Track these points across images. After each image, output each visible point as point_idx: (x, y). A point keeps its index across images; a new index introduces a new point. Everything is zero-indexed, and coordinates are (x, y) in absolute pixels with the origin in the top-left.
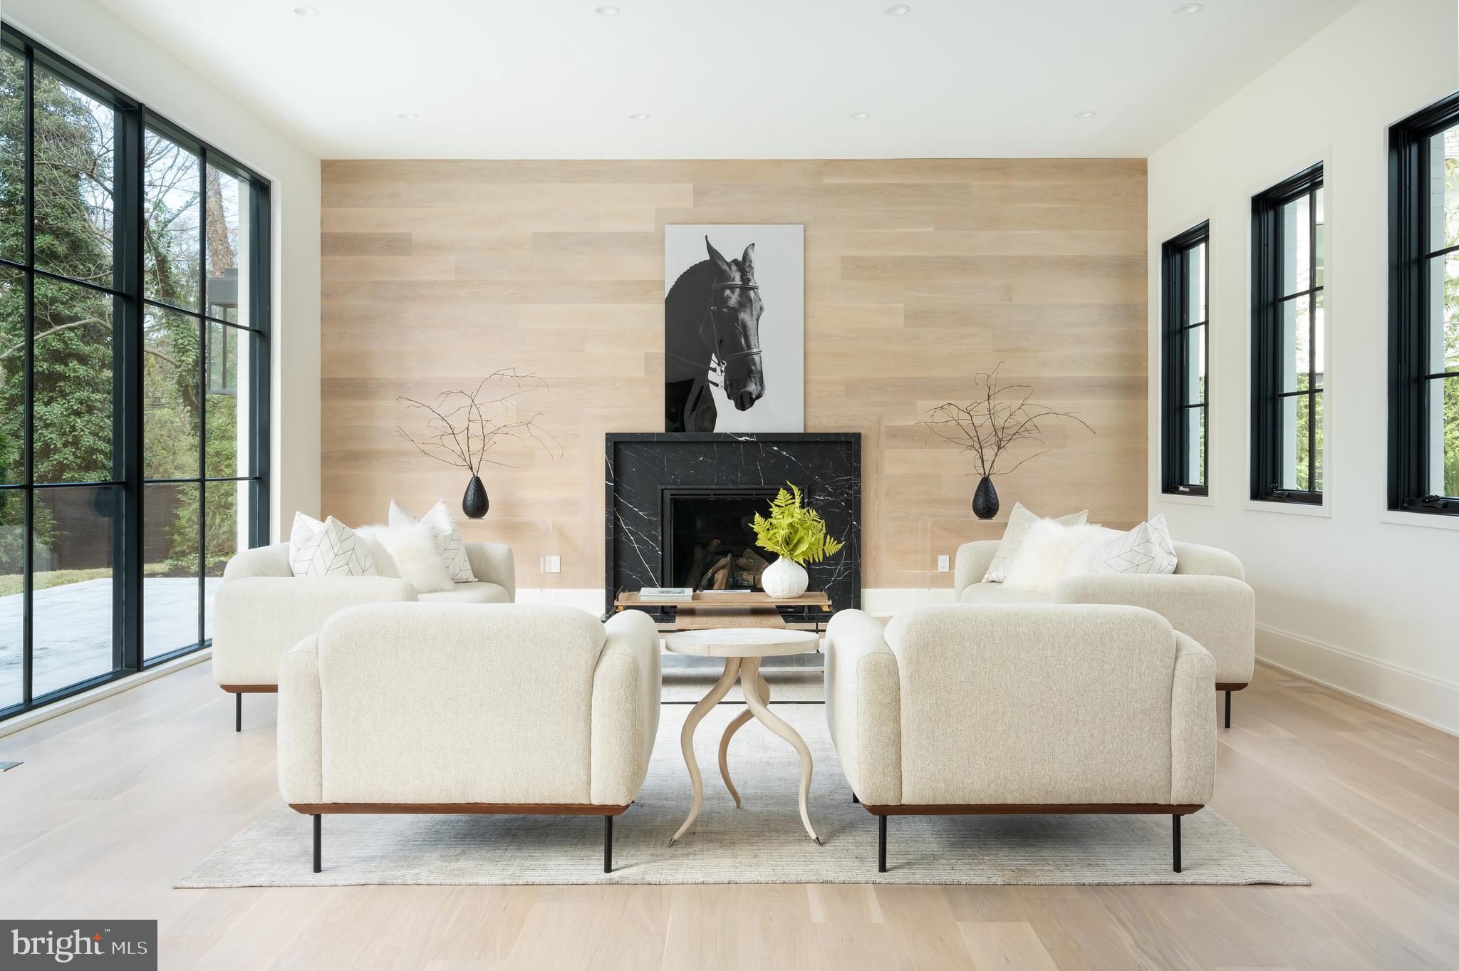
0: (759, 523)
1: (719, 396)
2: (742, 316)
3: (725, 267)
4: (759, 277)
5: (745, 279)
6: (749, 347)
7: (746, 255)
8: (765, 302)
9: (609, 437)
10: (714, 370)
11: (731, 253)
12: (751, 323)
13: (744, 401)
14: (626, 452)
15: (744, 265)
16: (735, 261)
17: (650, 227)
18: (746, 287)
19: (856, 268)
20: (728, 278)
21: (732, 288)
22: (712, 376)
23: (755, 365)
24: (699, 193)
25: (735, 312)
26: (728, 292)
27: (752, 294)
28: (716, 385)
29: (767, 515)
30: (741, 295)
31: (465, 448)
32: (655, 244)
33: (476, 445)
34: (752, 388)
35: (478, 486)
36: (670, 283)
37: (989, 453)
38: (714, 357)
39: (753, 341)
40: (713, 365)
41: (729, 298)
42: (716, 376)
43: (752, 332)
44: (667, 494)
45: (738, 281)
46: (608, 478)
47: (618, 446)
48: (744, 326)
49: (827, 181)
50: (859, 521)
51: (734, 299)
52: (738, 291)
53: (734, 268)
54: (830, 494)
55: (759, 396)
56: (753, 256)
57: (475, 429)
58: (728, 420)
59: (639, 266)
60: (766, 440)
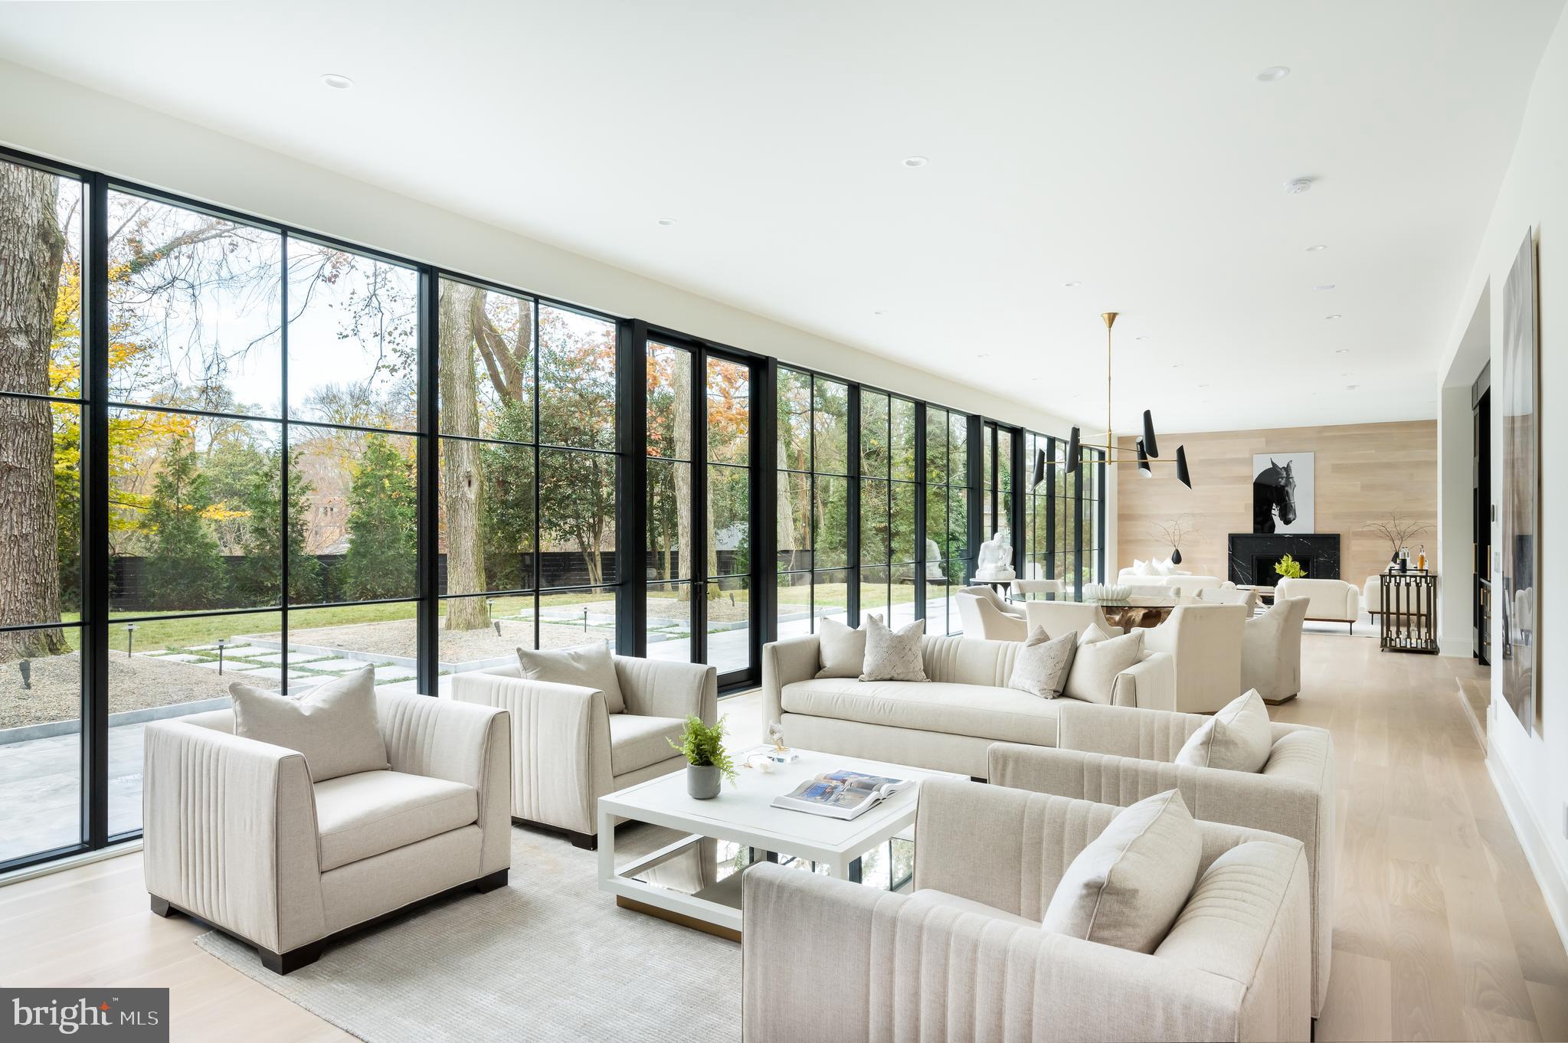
0: (1277, 566)
1: (1277, 520)
2: (1287, 488)
3: (1279, 470)
4: (1293, 474)
5: (1288, 474)
6: (1289, 500)
7: (1288, 465)
9: (1229, 535)
10: (1275, 509)
11: (1281, 464)
12: (1290, 491)
13: (1287, 522)
14: (1238, 540)
15: (1287, 469)
16: (1284, 468)
17: (1247, 456)
18: (1288, 477)
19: (1338, 468)
20: (1281, 474)
21: (1282, 478)
22: (1273, 512)
24: (1268, 442)
25: (1283, 487)
26: (1280, 480)
27: (1291, 480)
28: (1275, 515)
29: (1280, 563)
30: (1286, 480)
31: (1172, 538)
32: (1249, 461)
33: (1177, 538)
34: (1291, 516)
35: (1177, 552)
37: (1397, 543)
38: (1274, 506)
39: (1291, 498)
41: (1281, 482)
42: (1275, 512)
43: (1291, 494)
44: (1254, 557)
45: (1285, 475)
46: (1229, 550)
47: (1234, 539)
48: (1287, 492)
49: (1324, 435)
50: (1339, 569)
51: (1283, 482)
52: (1284, 479)
53: (1283, 470)
54: (1326, 557)
55: (1294, 519)
56: (1291, 465)
57: (1177, 532)
58: (1280, 528)
59: (1243, 470)
60: (1296, 537)
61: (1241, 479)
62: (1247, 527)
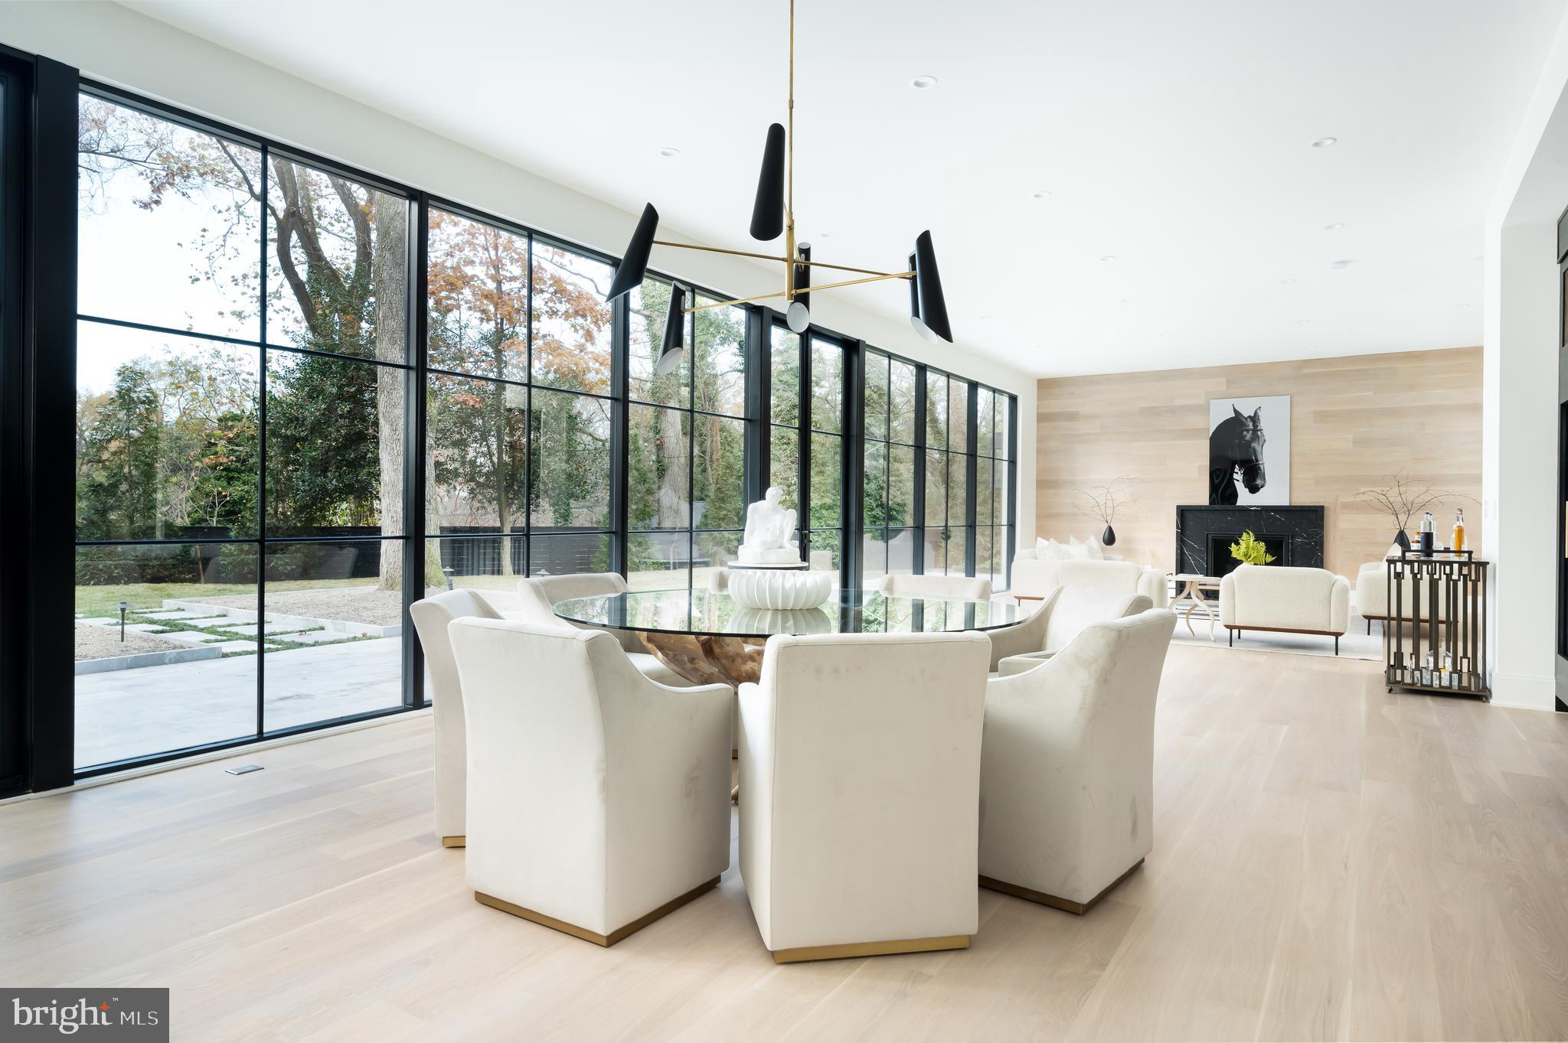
0: (1233, 547)
2: (1253, 445)
3: (1244, 420)
4: (1263, 424)
5: (1255, 426)
6: (1257, 461)
7: (1256, 413)
8: (1267, 437)
9: (1178, 507)
10: (1237, 473)
11: (1247, 412)
12: (1258, 449)
13: (1254, 489)
14: (1189, 516)
15: (1255, 419)
16: (1250, 417)
17: (1201, 401)
18: (1256, 429)
19: (1322, 417)
20: (1245, 425)
21: (1248, 431)
22: (1235, 476)
23: (1260, 470)
24: (1229, 383)
25: (1249, 443)
26: (1245, 433)
27: (1259, 433)
28: (1238, 481)
29: (1237, 544)
30: (1252, 434)
31: (1104, 512)
32: (1205, 409)
33: (1109, 511)
34: (1259, 482)
35: (1110, 530)
36: (1212, 429)
37: (1402, 517)
38: (1237, 466)
39: (1259, 457)
40: (1236, 470)
41: (1246, 435)
42: (1238, 476)
43: (1259, 453)
44: (1210, 537)
45: (1251, 427)
46: (1177, 527)
47: (1183, 512)
48: (1255, 450)
49: (1305, 371)
50: (1322, 553)
51: (1248, 436)
52: (1251, 432)
53: (1249, 420)
54: (1305, 538)
55: (1262, 487)
56: (1260, 413)
57: (1110, 504)
58: (1245, 498)
59: (1195, 421)
60: (1266, 509)
61: (1191, 433)
62: (1200, 495)
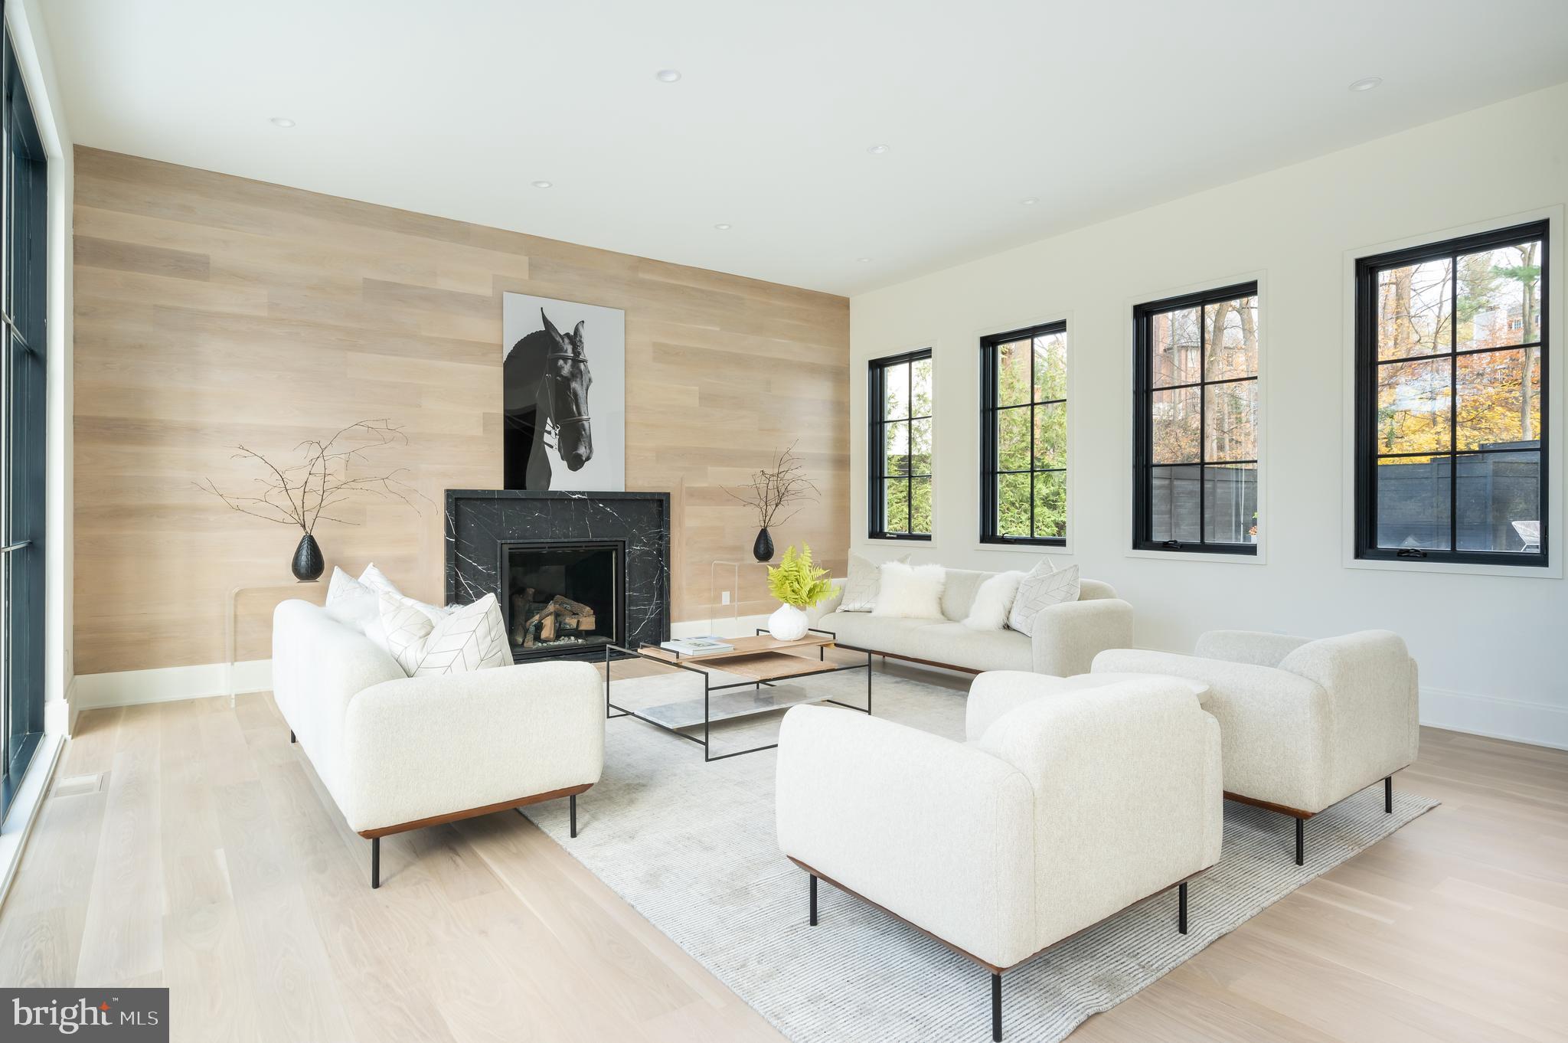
1: (554, 456)
2: (574, 385)
3: (558, 339)
4: (588, 351)
5: (576, 353)
6: (580, 414)
7: (577, 330)
8: (593, 375)
10: (550, 433)
11: (564, 327)
12: (581, 392)
13: (575, 462)
14: (467, 509)
15: (575, 339)
16: (567, 335)
17: (486, 291)
18: (577, 360)
19: (664, 353)
20: (561, 349)
21: (565, 359)
22: (547, 438)
23: (585, 430)
24: (533, 267)
25: (567, 381)
26: (561, 362)
27: (582, 366)
28: (551, 447)
30: (573, 366)
32: (494, 308)
34: (582, 450)
36: (508, 349)
38: (549, 421)
39: (583, 409)
40: (548, 428)
41: (562, 368)
42: (551, 438)
43: (582, 401)
44: (506, 548)
45: (570, 353)
46: (449, 532)
47: (458, 502)
48: (576, 395)
49: (642, 275)
50: (669, 567)
51: (566, 369)
52: (570, 362)
53: (566, 340)
54: (645, 545)
55: (588, 458)
56: (583, 332)
58: (562, 479)
59: (476, 328)
60: (595, 497)
61: (480, 351)
62: (490, 476)
